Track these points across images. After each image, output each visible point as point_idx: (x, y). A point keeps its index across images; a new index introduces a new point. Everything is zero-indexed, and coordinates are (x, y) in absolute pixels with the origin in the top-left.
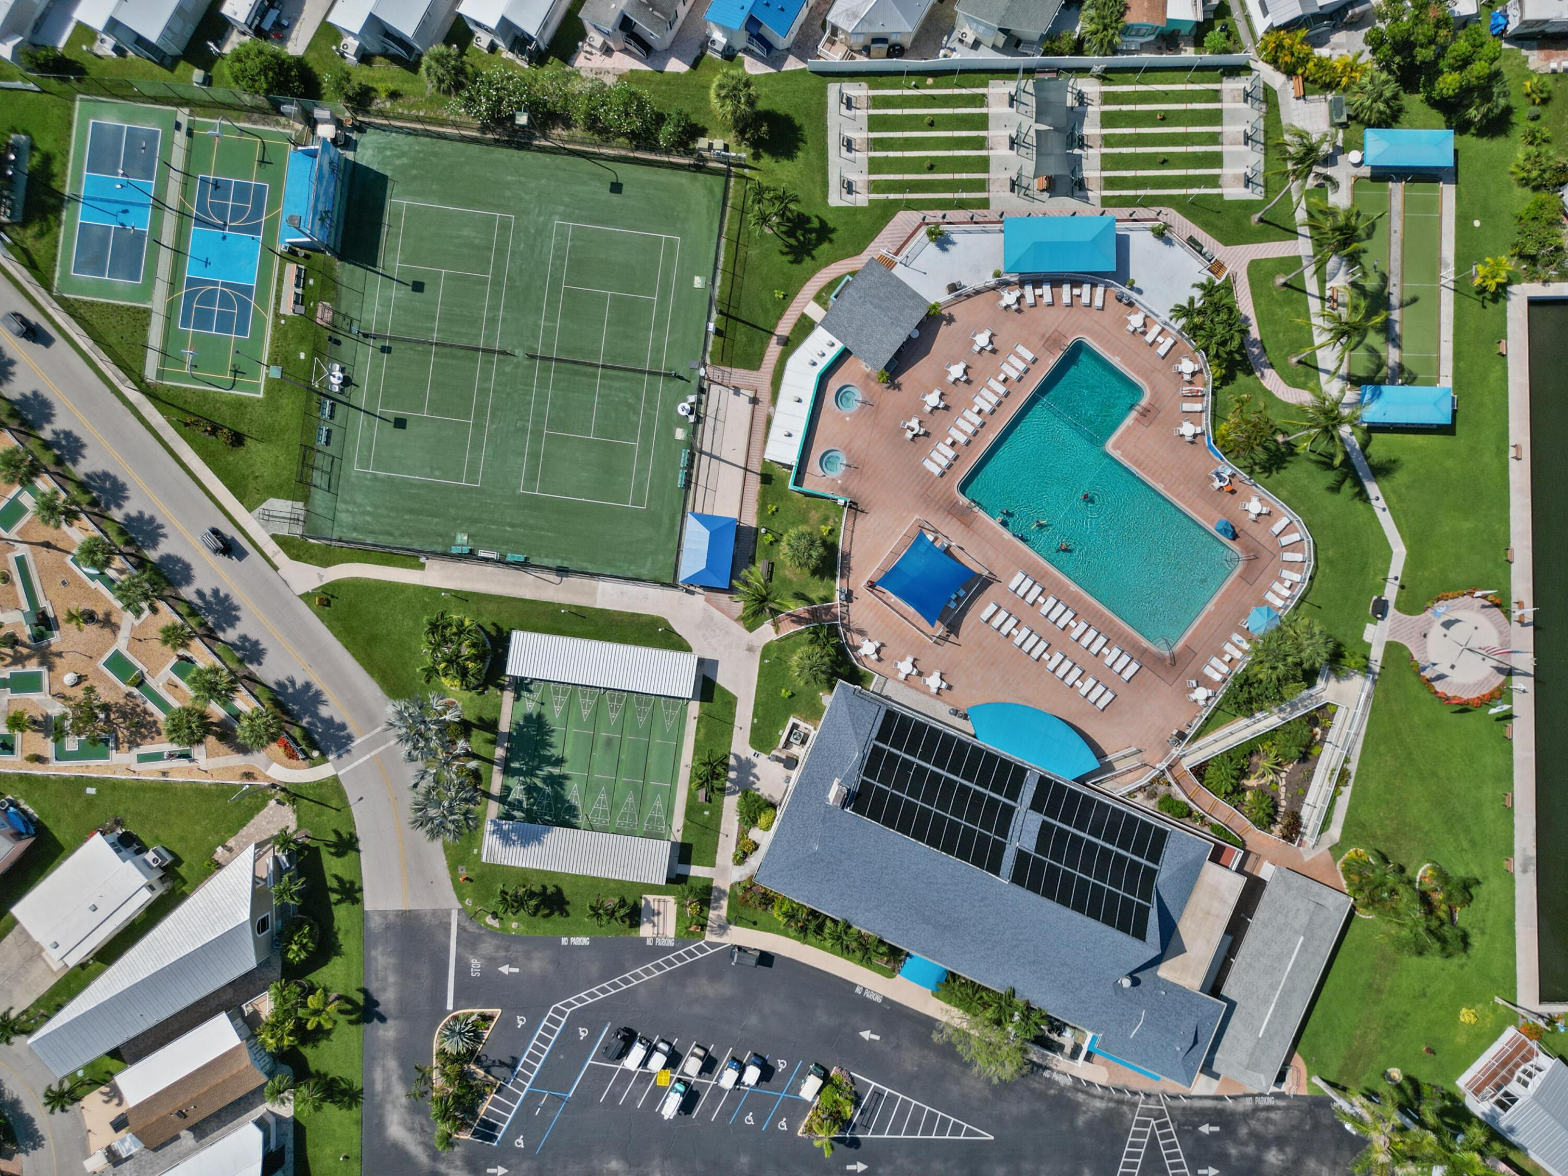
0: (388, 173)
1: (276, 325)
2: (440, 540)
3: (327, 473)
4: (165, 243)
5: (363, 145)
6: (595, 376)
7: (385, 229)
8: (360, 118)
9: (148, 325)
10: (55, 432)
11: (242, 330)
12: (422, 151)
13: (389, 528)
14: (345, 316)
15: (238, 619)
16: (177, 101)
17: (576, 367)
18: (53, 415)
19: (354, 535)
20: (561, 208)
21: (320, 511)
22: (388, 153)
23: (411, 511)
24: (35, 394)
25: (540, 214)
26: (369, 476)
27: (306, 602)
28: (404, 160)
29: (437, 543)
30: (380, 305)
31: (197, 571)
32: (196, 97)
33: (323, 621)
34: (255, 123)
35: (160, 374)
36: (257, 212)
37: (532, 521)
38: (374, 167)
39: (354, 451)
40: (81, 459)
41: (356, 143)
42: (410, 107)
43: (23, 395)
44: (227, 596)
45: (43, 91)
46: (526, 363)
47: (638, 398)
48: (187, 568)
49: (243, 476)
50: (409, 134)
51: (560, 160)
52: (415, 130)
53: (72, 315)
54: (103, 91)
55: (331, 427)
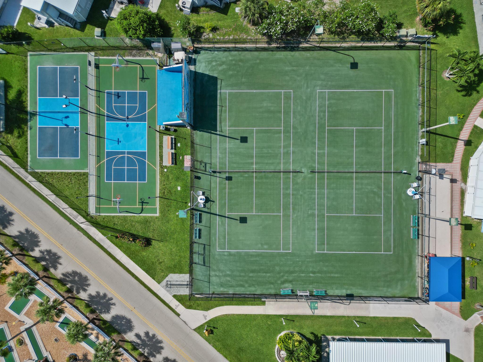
0: (216, 75)
1: (162, 172)
2: (272, 286)
3: (202, 255)
4: (91, 133)
5: (199, 61)
6: (352, 178)
7: (218, 108)
8: (195, 46)
9: (87, 182)
10: (41, 252)
11: (142, 178)
12: (234, 60)
13: (242, 283)
14: (201, 162)
15: (162, 348)
16: (87, 48)
17: (340, 174)
18: (40, 242)
19: (222, 289)
20: (320, 82)
21: (199, 278)
22: (214, 64)
23: (253, 271)
24: (27, 230)
25: (307, 87)
26: (226, 254)
27: (199, 333)
28: (224, 67)
29: (271, 288)
30: (221, 153)
31: (135, 323)
32: (98, 45)
33: (210, 343)
34: (134, 56)
35: (98, 210)
36: (143, 108)
37: (325, 269)
38: (207, 73)
39: (216, 240)
40: (59, 266)
41: (195, 60)
42: (224, 35)
43: (20, 232)
44: (154, 336)
45: (8, 53)
46: (310, 175)
47: (379, 188)
48: (129, 322)
49: (153, 263)
50: (225, 51)
51: (315, 54)
52: (228, 48)
53: (41, 182)
54: (43, 48)
55: (201, 227)
